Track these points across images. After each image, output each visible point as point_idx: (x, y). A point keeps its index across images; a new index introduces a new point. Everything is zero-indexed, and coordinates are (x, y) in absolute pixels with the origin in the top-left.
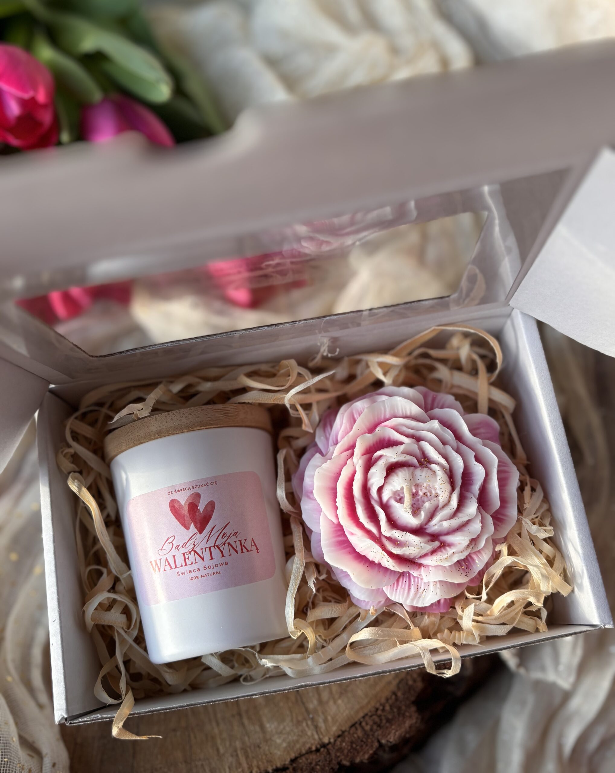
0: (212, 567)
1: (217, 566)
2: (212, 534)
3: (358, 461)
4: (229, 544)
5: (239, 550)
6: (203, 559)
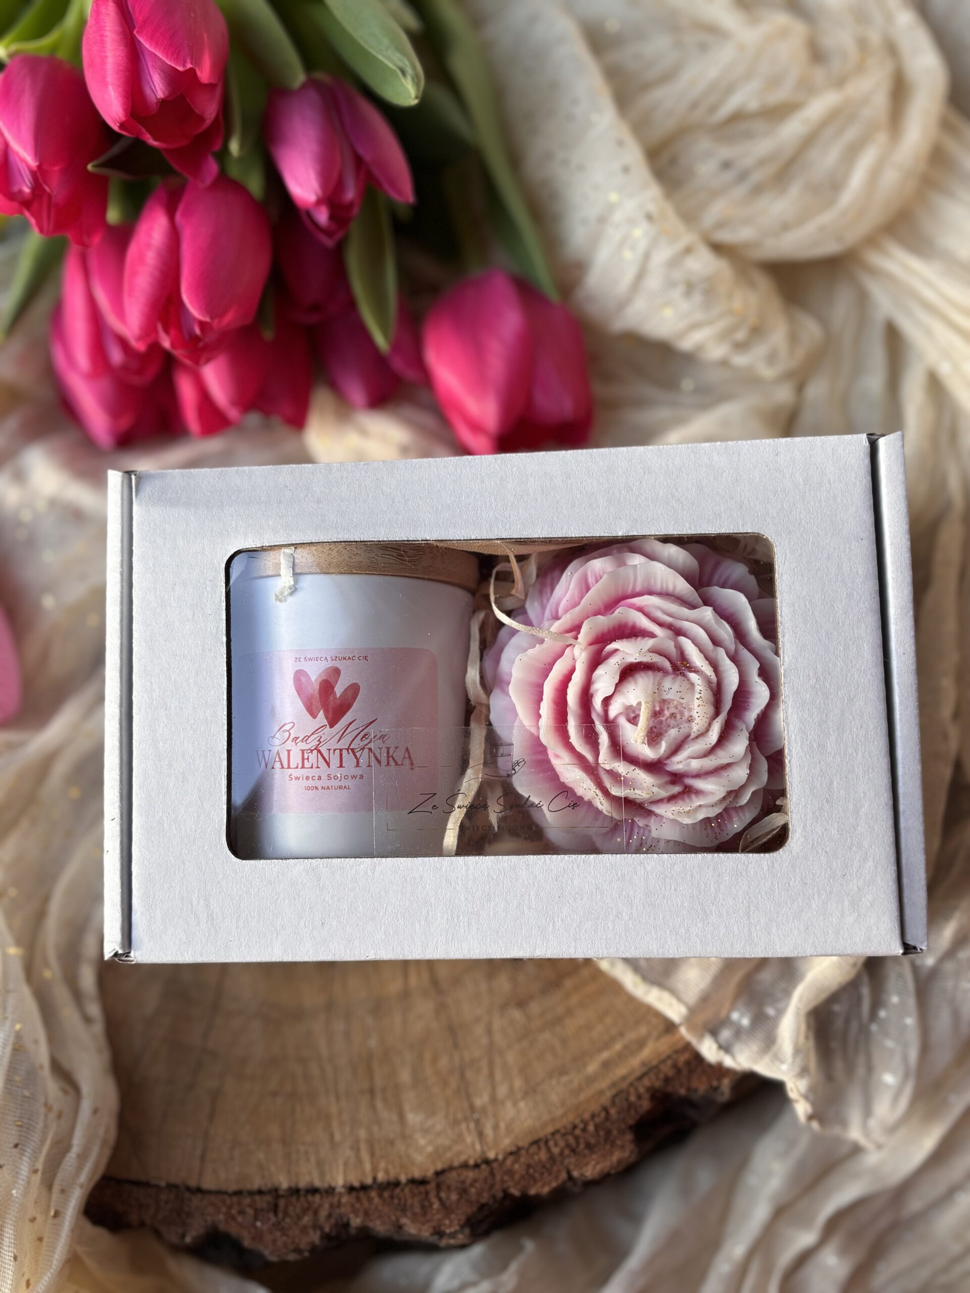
0: (339, 779)
1: (346, 777)
2: (348, 731)
3: (580, 654)
4: (370, 749)
5: (384, 761)
6: (328, 765)
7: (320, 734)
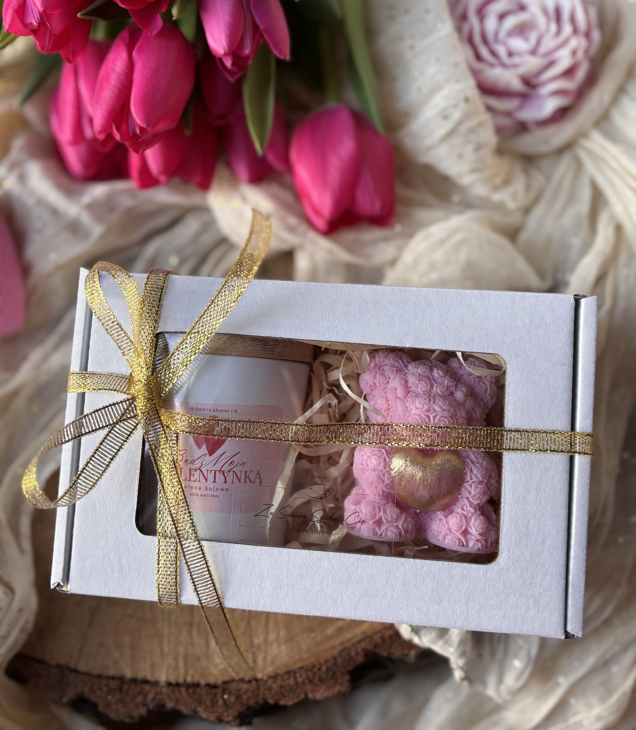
0: (213, 490)
1: (217, 489)
2: (221, 459)
4: (234, 472)
5: (243, 480)
6: (206, 480)
7: (203, 459)
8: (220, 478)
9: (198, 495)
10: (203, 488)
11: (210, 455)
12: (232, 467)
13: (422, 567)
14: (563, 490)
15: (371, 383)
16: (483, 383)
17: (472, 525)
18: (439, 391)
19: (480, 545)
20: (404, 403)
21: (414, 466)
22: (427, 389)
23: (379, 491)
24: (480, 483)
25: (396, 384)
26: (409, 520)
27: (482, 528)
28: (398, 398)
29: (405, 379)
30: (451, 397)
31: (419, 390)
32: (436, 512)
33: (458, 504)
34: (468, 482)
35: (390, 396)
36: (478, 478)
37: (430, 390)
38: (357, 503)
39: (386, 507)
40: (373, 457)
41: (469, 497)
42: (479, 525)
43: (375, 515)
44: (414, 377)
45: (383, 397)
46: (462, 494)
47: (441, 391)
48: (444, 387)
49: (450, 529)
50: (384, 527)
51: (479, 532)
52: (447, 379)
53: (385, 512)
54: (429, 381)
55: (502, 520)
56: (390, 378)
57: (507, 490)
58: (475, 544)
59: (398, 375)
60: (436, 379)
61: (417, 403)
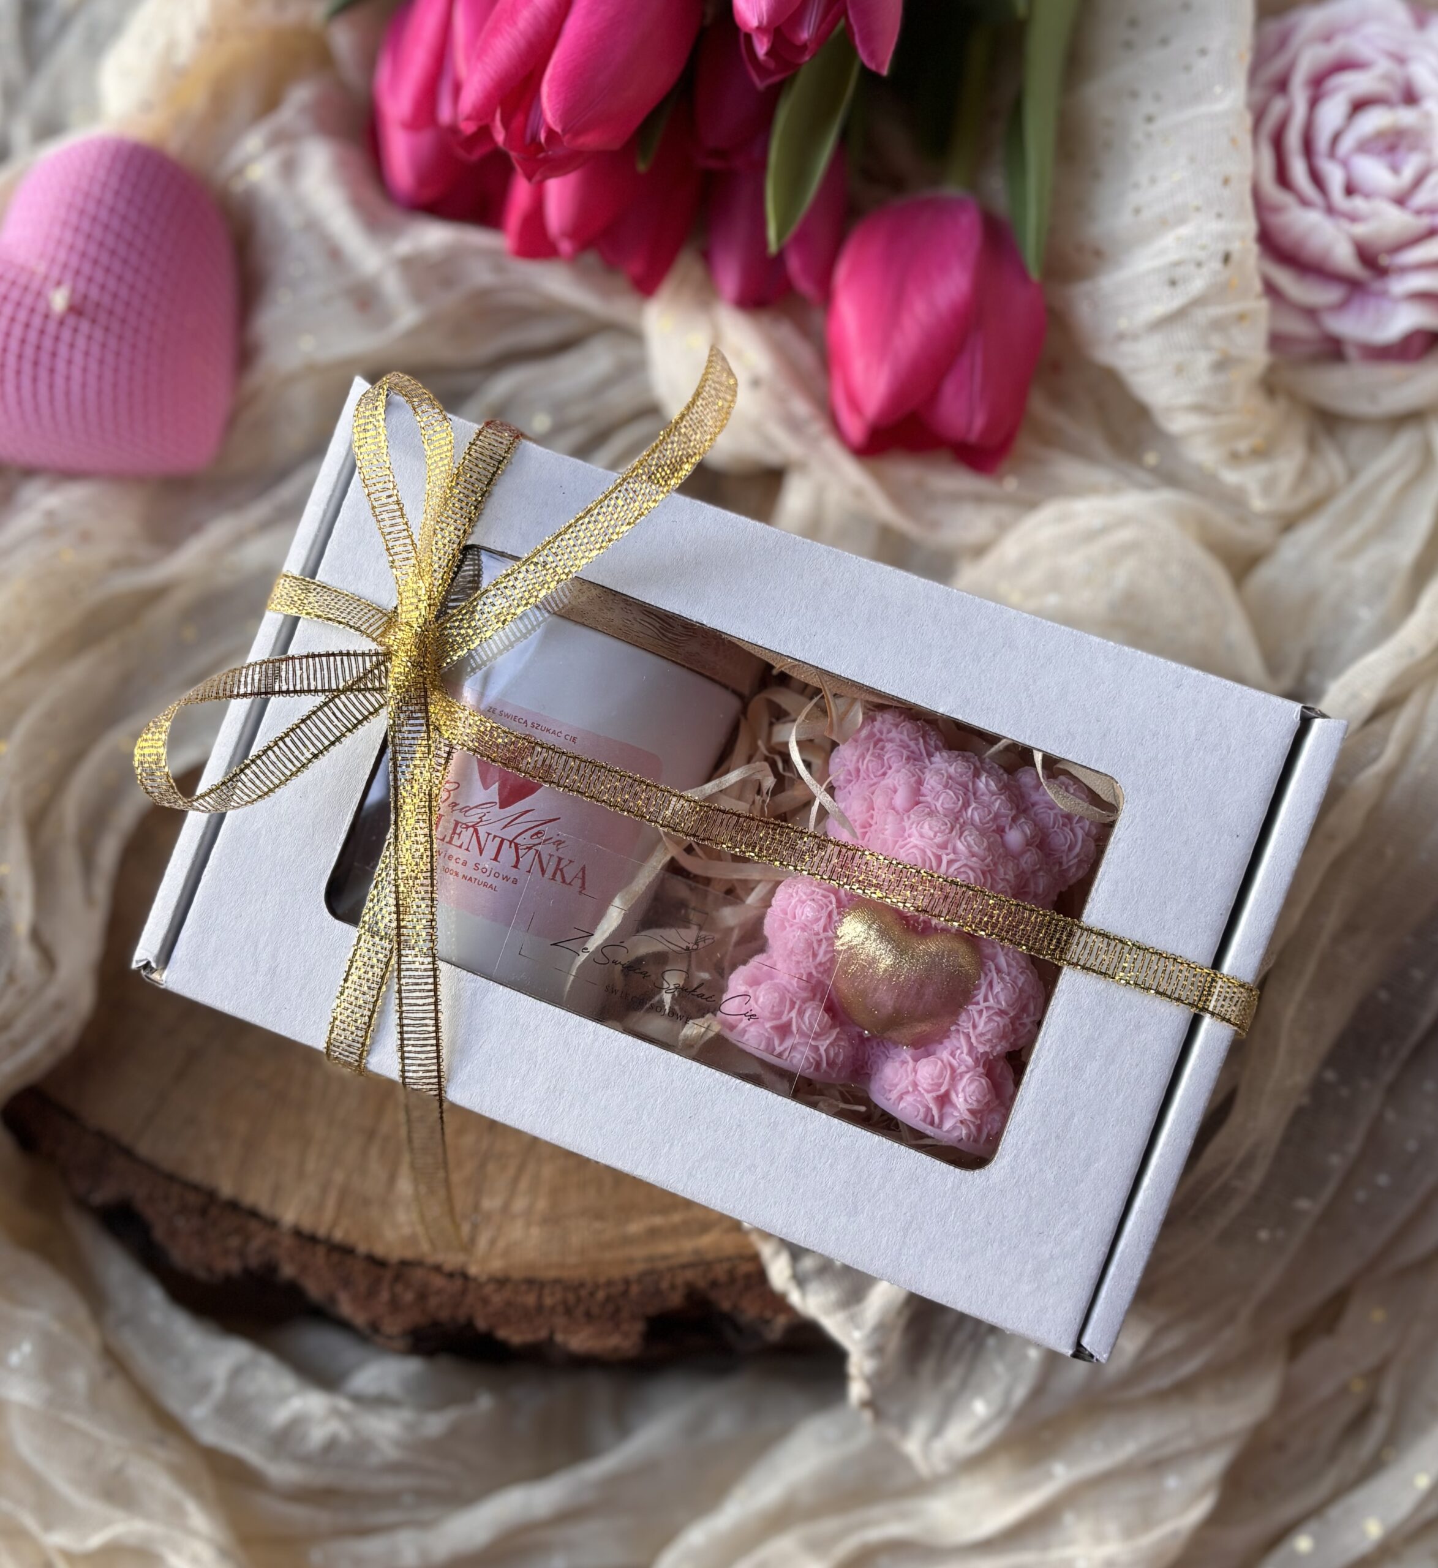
0: (488, 873)
1: (496, 875)
2: (519, 820)
4: (537, 851)
5: (549, 873)
6: (481, 853)
7: (485, 811)
8: (508, 853)
9: (457, 874)
10: (471, 864)
11: (501, 807)
12: (537, 841)
13: (840, 1136)
14: (1159, 1075)
15: (851, 767)
16: (1072, 830)
17: (960, 1088)
18: (977, 818)
19: (964, 1132)
20: (902, 820)
21: (881, 942)
22: (954, 808)
23: (802, 971)
24: (1002, 1013)
25: (899, 781)
26: (842, 1043)
27: (978, 1101)
28: (893, 809)
29: (920, 777)
30: (998, 837)
31: (938, 805)
32: (900, 1045)
33: (946, 1042)
34: (978, 1003)
35: (879, 801)
36: (999, 1002)
37: (960, 811)
38: (755, 982)
39: (807, 1005)
40: (810, 903)
41: (971, 1034)
42: (974, 1092)
43: (779, 1015)
44: (938, 778)
45: (865, 800)
46: (959, 1025)
47: (980, 819)
48: (990, 812)
49: (915, 1085)
50: (788, 1043)
51: (969, 1107)
52: (1002, 800)
53: (801, 1013)
54: (965, 794)
55: (1021, 1096)
56: (890, 768)
57: (1049, 1043)
58: (954, 1128)
59: (908, 766)
60: (979, 794)
61: (926, 826)
